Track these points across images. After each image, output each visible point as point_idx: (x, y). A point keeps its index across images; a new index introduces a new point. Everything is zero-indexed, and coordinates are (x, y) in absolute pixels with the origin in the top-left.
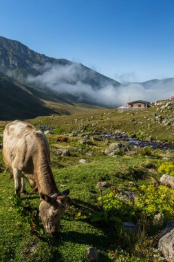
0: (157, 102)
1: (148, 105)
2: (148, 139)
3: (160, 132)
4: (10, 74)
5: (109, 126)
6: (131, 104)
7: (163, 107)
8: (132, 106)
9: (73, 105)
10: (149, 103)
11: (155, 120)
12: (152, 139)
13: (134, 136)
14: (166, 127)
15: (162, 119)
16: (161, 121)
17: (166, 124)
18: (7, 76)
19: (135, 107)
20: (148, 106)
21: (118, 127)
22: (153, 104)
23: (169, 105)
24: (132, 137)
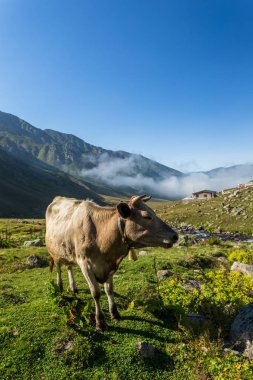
0: (224, 191)
1: (214, 194)
2: (217, 231)
3: (229, 222)
4: (65, 168)
5: (173, 219)
6: (197, 195)
7: (230, 196)
8: (198, 197)
11: (224, 210)
12: (221, 231)
13: (202, 228)
14: (235, 217)
15: (230, 208)
16: (230, 211)
17: (236, 213)
19: (201, 197)
20: (215, 196)
21: (183, 220)
22: (220, 193)
23: (238, 193)
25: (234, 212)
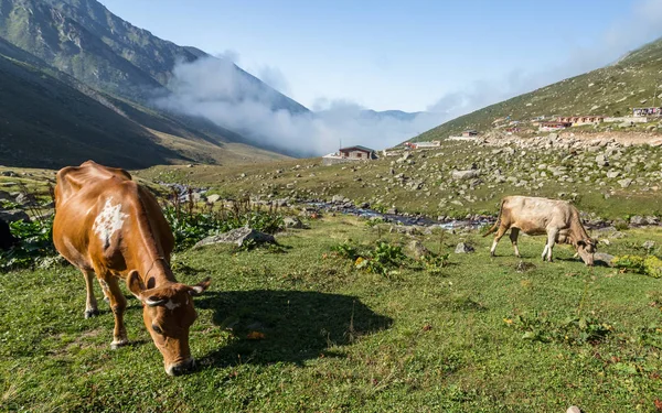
0: (387, 150)
1: (373, 155)
2: (391, 210)
3: (407, 200)
4: (60, 63)
5: (319, 189)
6: (346, 152)
7: (400, 160)
8: (347, 155)
9: (219, 145)
10: (373, 152)
11: (395, 181)
12: (396, 211)
13: (366, 206)
14: (415, 192)
15: (405, 179)
16: (404, 182)
17: (415, 188)
18: (55, 69)
19: (353, 157)
20: (374, 157)
21: (335, 191)
22: (380, 153)
23: (410, 157)
24: (363, 208)
25: (412, 185)
